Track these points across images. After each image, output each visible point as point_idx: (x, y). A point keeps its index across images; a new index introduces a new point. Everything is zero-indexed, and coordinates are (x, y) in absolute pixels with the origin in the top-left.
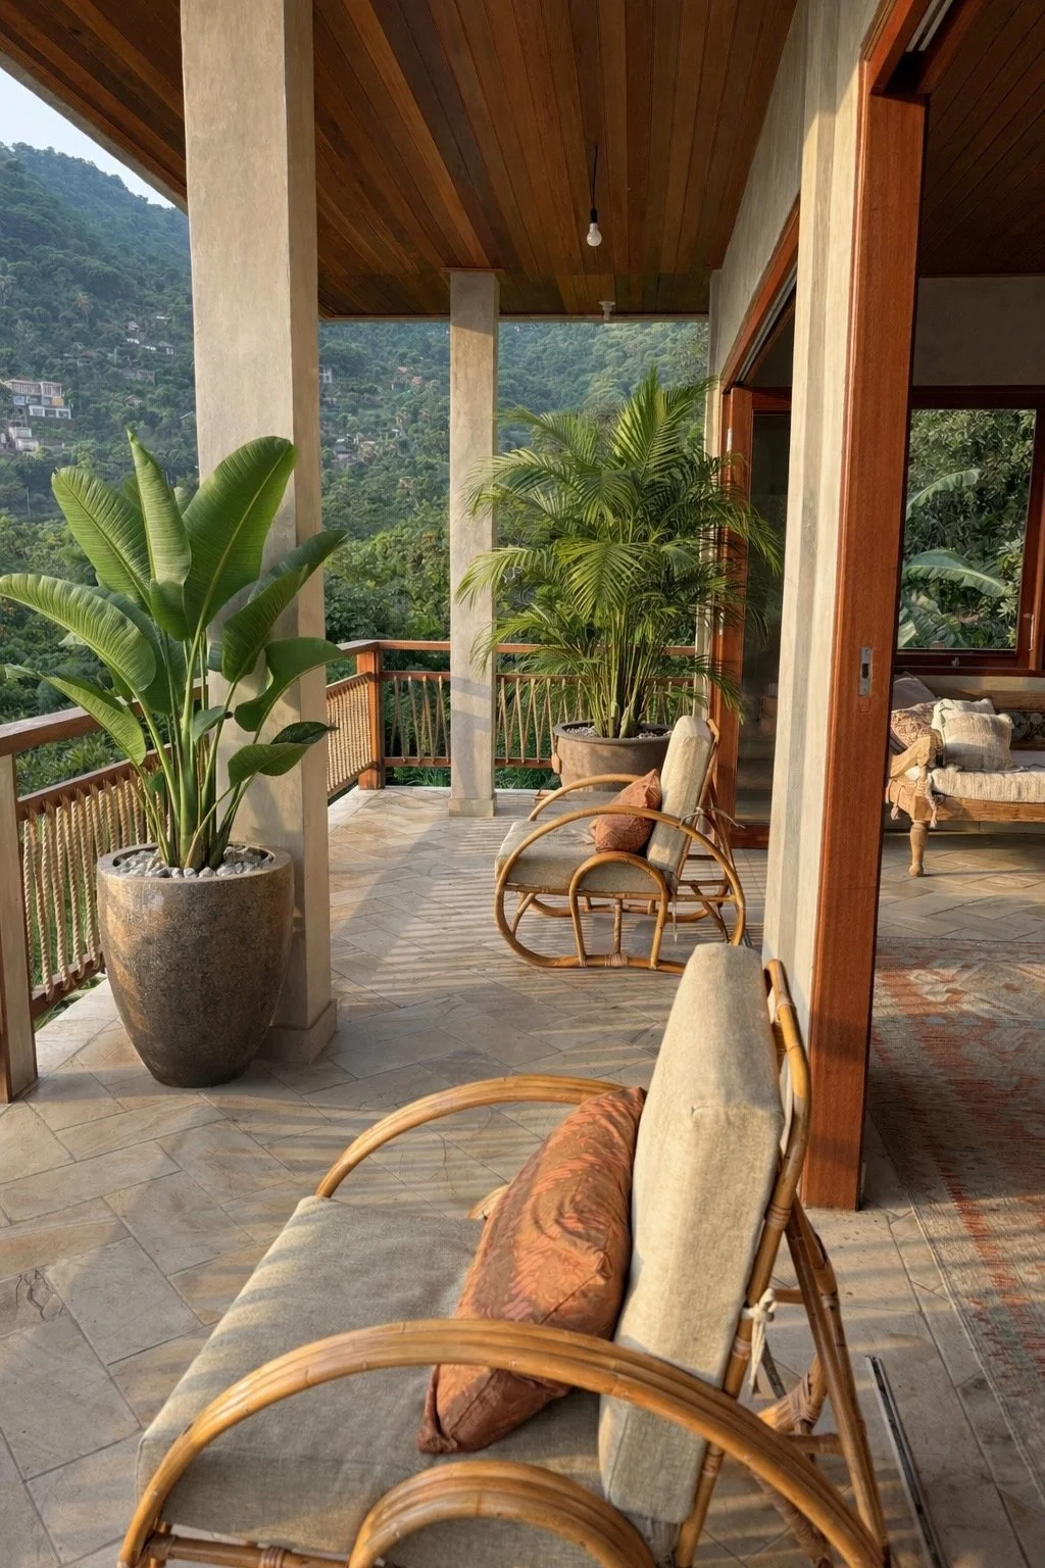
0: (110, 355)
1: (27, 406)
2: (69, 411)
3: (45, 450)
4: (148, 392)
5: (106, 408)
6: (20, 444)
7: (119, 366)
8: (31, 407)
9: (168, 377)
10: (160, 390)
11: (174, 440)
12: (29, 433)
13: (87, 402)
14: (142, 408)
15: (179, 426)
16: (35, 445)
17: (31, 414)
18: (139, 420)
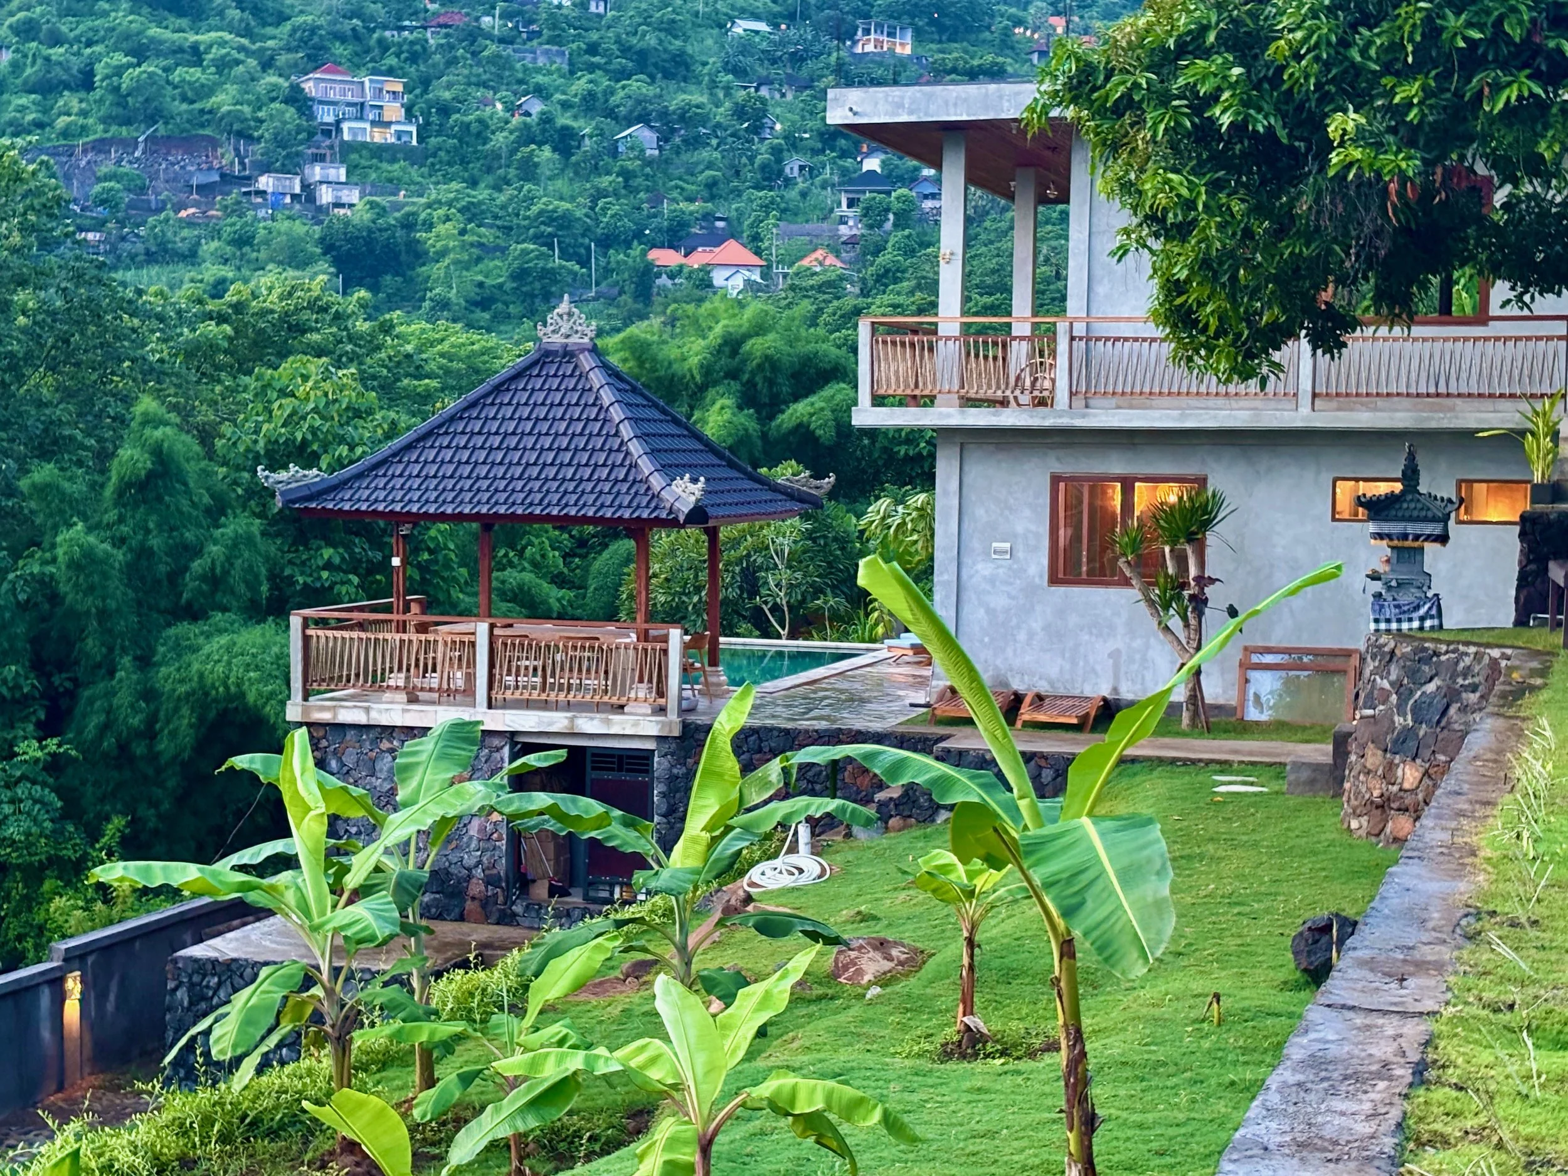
0: (486, 20)
1: (338, 123)
2: (413, 129)
3: (373, 205)
4: (557, 89)
5: (480, 121)
6: (326, 196)
7: (502, 41)
8: (345, 126)
9: (597, 59)
10: (581, 84)
11: (605, 181)
12: (342, 174)
13: (445, 110)
14: (546, 119)
15: (614, 153)
16: (352, 196)
17: (346, 137)
18: (540, 144)
